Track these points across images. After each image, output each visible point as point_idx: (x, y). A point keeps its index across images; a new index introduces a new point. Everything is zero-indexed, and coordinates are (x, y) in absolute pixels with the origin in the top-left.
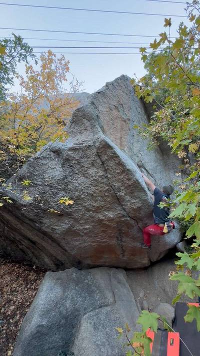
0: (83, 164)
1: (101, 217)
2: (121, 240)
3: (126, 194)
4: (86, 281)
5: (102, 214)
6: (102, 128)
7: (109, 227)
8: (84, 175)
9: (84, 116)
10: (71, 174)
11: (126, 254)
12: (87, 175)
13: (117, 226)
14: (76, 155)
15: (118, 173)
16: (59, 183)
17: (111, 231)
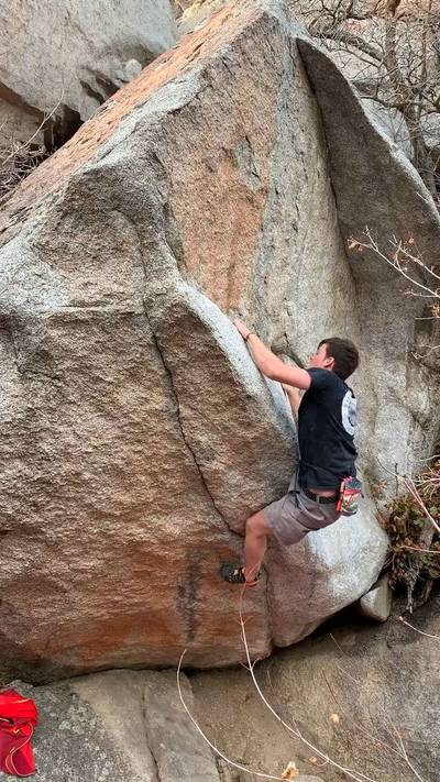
0: (98, 373)
1: (138, 532)
2: (193, 597)
3: (230, 467)
4: (65, 725)
5: (142, 526)
6: (177, 249)
7: (161, 561)
8: (100, 408)
9: (117, 202)
10: (53, 404)
11: (200, 631)
12: (109, 408)
13: (187, 556)
14: (78, 343)
15: (215, 405)
16: (7, 436)
17: (164, 574)
